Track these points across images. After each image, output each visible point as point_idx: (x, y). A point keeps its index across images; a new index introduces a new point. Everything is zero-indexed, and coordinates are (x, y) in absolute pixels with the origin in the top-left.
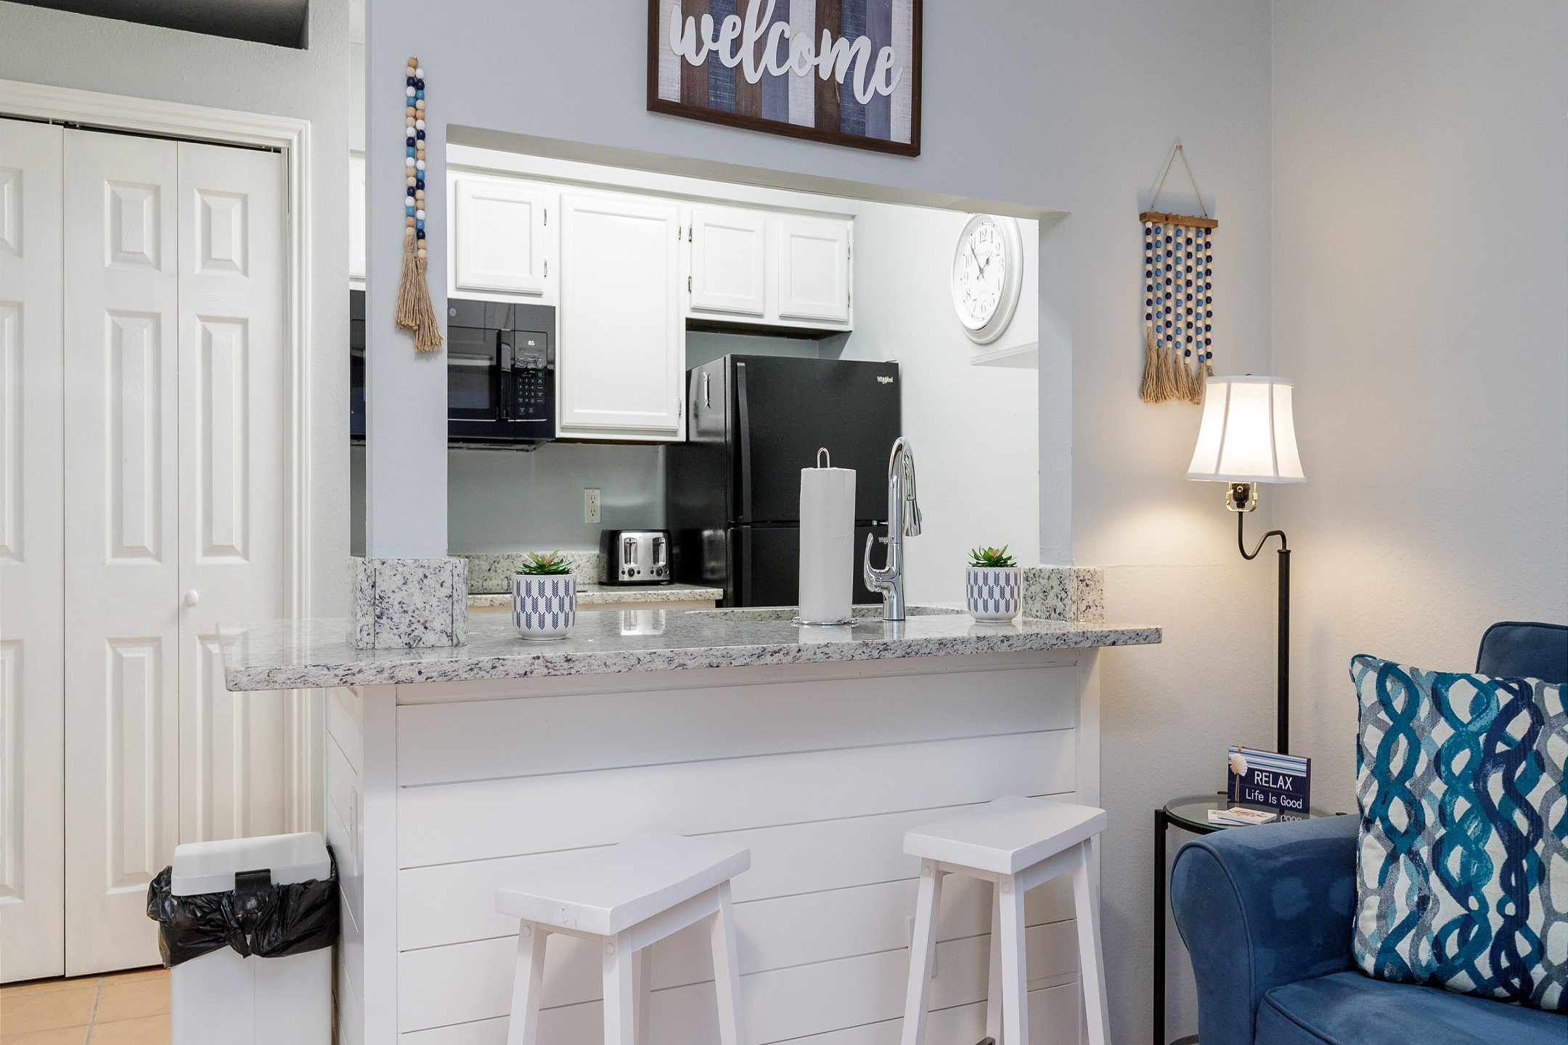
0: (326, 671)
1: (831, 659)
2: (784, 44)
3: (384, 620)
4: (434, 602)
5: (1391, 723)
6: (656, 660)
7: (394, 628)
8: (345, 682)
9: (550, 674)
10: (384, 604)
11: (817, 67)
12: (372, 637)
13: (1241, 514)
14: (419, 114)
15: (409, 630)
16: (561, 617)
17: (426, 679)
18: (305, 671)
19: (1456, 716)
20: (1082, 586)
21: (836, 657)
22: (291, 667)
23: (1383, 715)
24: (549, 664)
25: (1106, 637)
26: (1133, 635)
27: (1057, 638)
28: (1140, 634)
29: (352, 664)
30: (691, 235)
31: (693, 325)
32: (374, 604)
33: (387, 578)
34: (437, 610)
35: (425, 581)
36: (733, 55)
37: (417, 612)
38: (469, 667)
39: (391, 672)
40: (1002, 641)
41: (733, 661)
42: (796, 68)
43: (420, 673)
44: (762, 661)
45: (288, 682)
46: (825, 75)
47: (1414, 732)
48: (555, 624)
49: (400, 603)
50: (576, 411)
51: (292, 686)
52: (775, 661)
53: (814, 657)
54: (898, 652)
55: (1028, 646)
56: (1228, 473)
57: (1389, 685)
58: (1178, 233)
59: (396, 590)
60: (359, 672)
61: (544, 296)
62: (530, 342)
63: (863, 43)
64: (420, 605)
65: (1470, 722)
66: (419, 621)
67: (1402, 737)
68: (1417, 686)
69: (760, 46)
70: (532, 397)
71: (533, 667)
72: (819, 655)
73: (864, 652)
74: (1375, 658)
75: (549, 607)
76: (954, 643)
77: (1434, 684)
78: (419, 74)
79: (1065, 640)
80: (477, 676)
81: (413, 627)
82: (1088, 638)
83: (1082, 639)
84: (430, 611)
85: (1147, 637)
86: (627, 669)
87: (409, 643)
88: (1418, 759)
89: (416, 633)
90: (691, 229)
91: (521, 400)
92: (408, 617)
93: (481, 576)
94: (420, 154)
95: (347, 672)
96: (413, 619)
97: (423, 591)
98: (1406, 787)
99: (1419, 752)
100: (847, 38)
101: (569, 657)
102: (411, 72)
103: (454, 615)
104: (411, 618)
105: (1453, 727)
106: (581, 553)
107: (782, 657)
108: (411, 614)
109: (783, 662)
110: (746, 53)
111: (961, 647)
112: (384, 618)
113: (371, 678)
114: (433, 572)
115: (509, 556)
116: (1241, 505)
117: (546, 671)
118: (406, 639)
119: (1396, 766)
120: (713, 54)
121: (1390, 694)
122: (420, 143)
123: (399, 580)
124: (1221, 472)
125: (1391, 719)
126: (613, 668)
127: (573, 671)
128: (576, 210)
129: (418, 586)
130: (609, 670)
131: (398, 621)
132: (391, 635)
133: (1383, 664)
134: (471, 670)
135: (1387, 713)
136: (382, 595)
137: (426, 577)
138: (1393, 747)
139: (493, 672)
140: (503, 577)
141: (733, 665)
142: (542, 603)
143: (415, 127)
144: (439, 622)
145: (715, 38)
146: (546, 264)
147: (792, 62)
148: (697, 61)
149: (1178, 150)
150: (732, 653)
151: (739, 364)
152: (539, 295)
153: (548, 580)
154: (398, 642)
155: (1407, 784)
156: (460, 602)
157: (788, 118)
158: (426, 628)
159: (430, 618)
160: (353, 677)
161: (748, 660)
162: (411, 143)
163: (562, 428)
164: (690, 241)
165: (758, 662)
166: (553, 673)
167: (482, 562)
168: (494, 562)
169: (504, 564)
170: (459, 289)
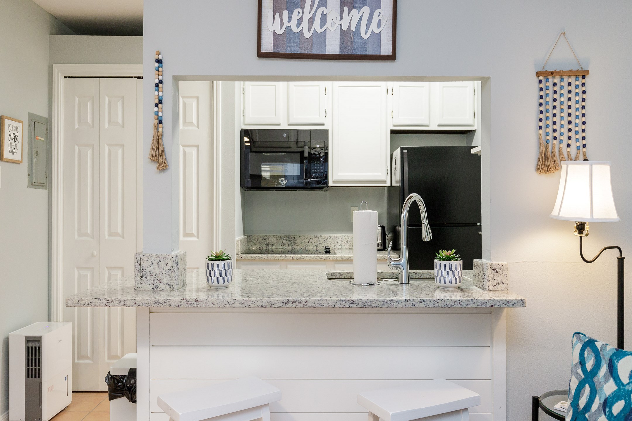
0: (99, 301)
1: (323, 307)
2: (324, 17)
3: (144, 279)
4: (163, 272)
5: (583, 377)
6: (236, 303)
7: (148, 282)
8: (106, 306)
9: (189, 307)
10: (144, 272)
11: (341, 25)
12: (139, 285)
13: (581, 238)
14: (160, 73)
15: (153, 283)
16: (226, 278)
17: (138, 306)
18: (92, 300)
19: (620, 378)
20: (494, 273)
21: (326, 305)
22: (87, 299)
23: (580, 371)
24: (188, 302)
25: (487, 303)
26: (505, 302)
27: (455, 302)
28: (510, 302)
29: (109, 298)
30: (392, 92)
31: (393, 132)
32: (140, 272)
33: (145, 262)
34: (164, 275)
35: (160, 263)
36: (298, 27)
37: (157, 275)
38: (155, 302)
39: (124, 302)
40: (421, 302)
41: (273, 305)
42: (330, 27)
43: (135, 303)
44: (287, 306)
45: (86, 304)
46: (345, 28)
47: (594, 384)
48: (224, 281)
49: (150, 272)
50: (339, 174)
51: (87, 306)
52: (294, 306)
53: (314, 305)
54: (360, 305)
55: (437, 305)
56: (564, 216)
57: (586, 353)
58: (562, 80)
59: (149, 266)
60: (112, 302)
61: (325, 125)
62: (317, 146)
63: (366, 10)
64: (158, 273)
65: (628, 384)
66: (157, 279)
67: (587, 386)
68: (601, 357)
69: (311, 21)
70: (319, 169)
71: (181, 303)
72: (317, 305)
73: (340, 304)
74: (585, 335)
75: (221, 274)
76: (392, 302)
77: (611, 356)
78: (160, 57)
79: (460, 303)
80: (158, 306)
81: (155, 282)
82: (474, 303)
83: (471, 303)
84: (162, 275)
85: (515, 303)
86: (223, 306)
87: (154, 288)
88: (594, 401)
89: (156, 284)
90: (393, 89)
91: (313, 171)
92: (153, 278)
94: (160, 90)
95: (107, 302)
96: (155, 279)
97: (159, 267)
98: (586, 417)
99: (595, 397)
100: (356, 9)
101: (197, 300)
102: (157, 57)
103: (172, 278)
104: (154, 278)
105: (617, 384)
106: (349, 235)
107: (298, 304)
108: (154, 276)
109: (298, 307)
110: (305, 25)
111: (396, 304)
112: (144, 277)
113: (117, 304)
114: (163, 259)
116: (581, 233)
117: (187, 305)
118: (152, 287)
119: (582, 403)
120: (289, 28)
121: (586, 359)
122: (160, 85)
123: (149, 263)
124: (561, 215)
125: (584, 374)
126: (216, 305)
127: (199, 306)
128: (339, 86)
129: (157, 265)
130: (215, 306)
131: (149, 279)
132: (147, 285)
133: (587, 340)
134: (156, 303)
135: (582, 370)
136: (143, 268)
137: (160, 261)
138: (582, 391)
139: (165, 304)
141: (273, 307)
142: (218, 273)
143: (158, 79)
144: (166, 280)
145: (289, 21)
146: (326, 111)
147: (328, 25)
148: (280, 32)
149: (562, 35)
150: (272, 301)
151: (404, 151)
152: (323, 125)
153: (220, 263)
154: (150, 288)
155: (587, 415)
156: (174, 272)
157: (326, 51)
158: (160, 282)
159: (162, 278)
160: (110, 304)
161: (280, 305)
162: (157, 85)
163: (333, 182)
164: (392, 94)
165: (285, 306)
166: (190, 306)
167: (305, 239)
168: (311, 239)
169: (315, 239)
170: (290, 125)
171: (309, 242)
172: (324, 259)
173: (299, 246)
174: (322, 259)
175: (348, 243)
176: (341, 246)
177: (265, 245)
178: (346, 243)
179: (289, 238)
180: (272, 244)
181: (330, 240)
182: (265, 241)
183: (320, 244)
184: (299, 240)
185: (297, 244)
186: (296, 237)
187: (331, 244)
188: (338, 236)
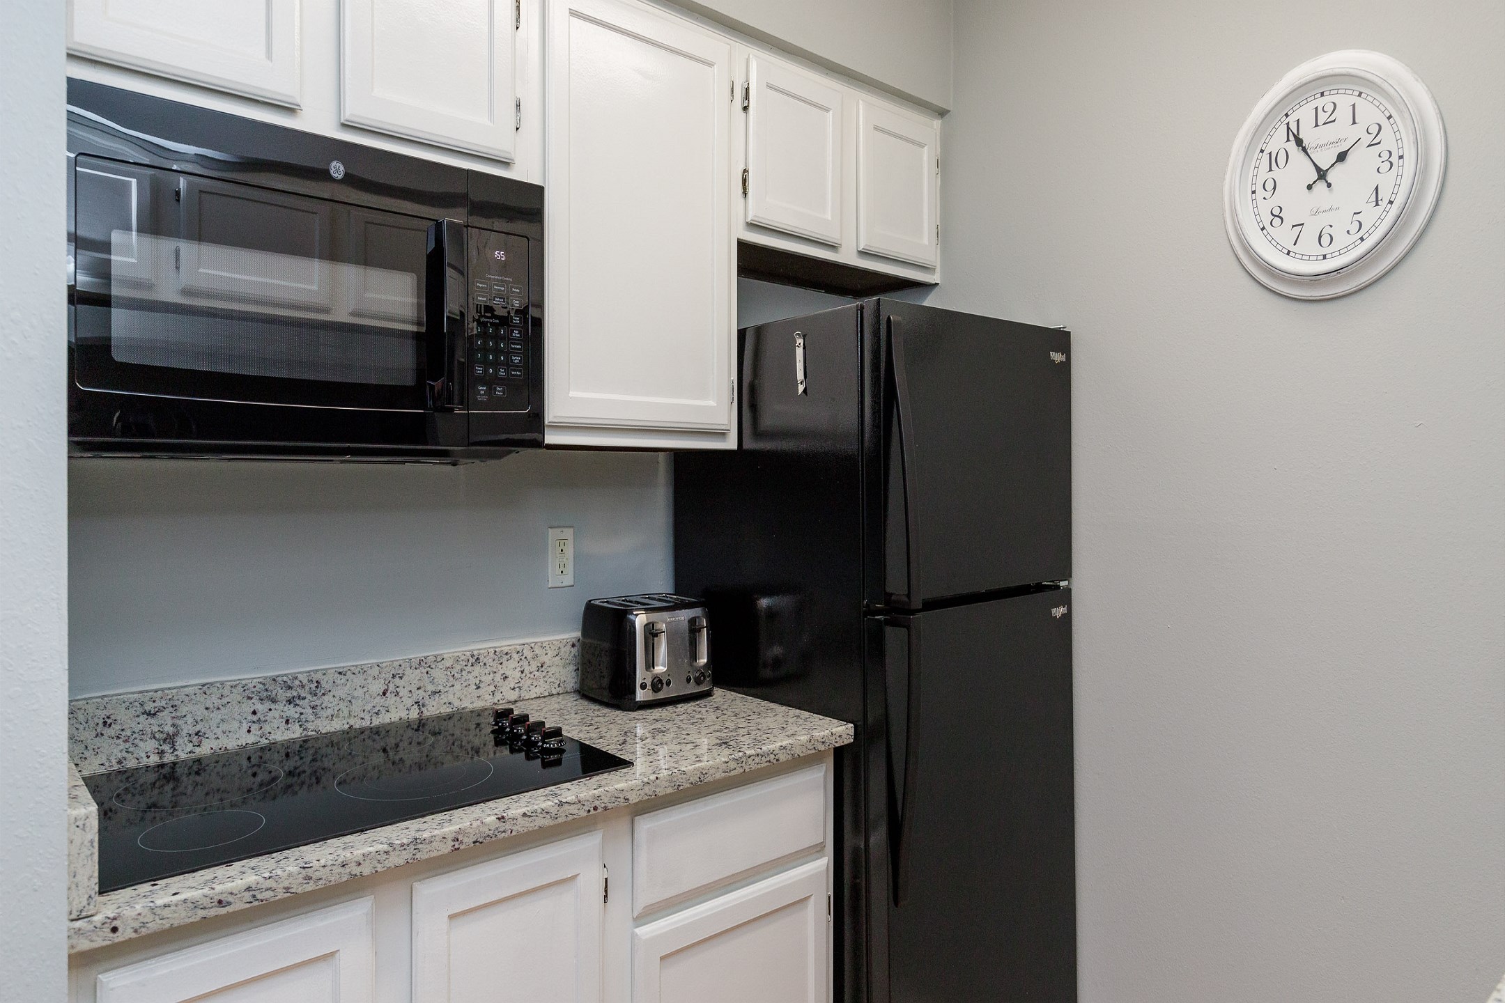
30: (746, 98)
31: (746, 253)
61: (515, 167)
70: (502, 364)
90: (746, 89)
91: (480, 370)
93: (368, 708)
115: (421, 661)
128: (571, 12)
140: (409, 702)
146: (518, 106)
152: (508, 164)
163: (557, 425)
164: (746, 108)
167: (370, 679)
168: (394, 676)
169: (413, 676)
170: (346, 126)
171: (384, 694)
172: (605, 808)
173: (338, 716)
174: (595, 808)
175: (544, 674)
176: (520, 688)
177: (151, 745)
178: (537, 674)
179: (290, 688)
180: (198, 728)
181: (477, 670)
182: (151, 720)
183: (434, 693)
184: (340, 692)
185: (329, 712)
186: (326, 678)
187: (478, 687)
188: (506, 649)
